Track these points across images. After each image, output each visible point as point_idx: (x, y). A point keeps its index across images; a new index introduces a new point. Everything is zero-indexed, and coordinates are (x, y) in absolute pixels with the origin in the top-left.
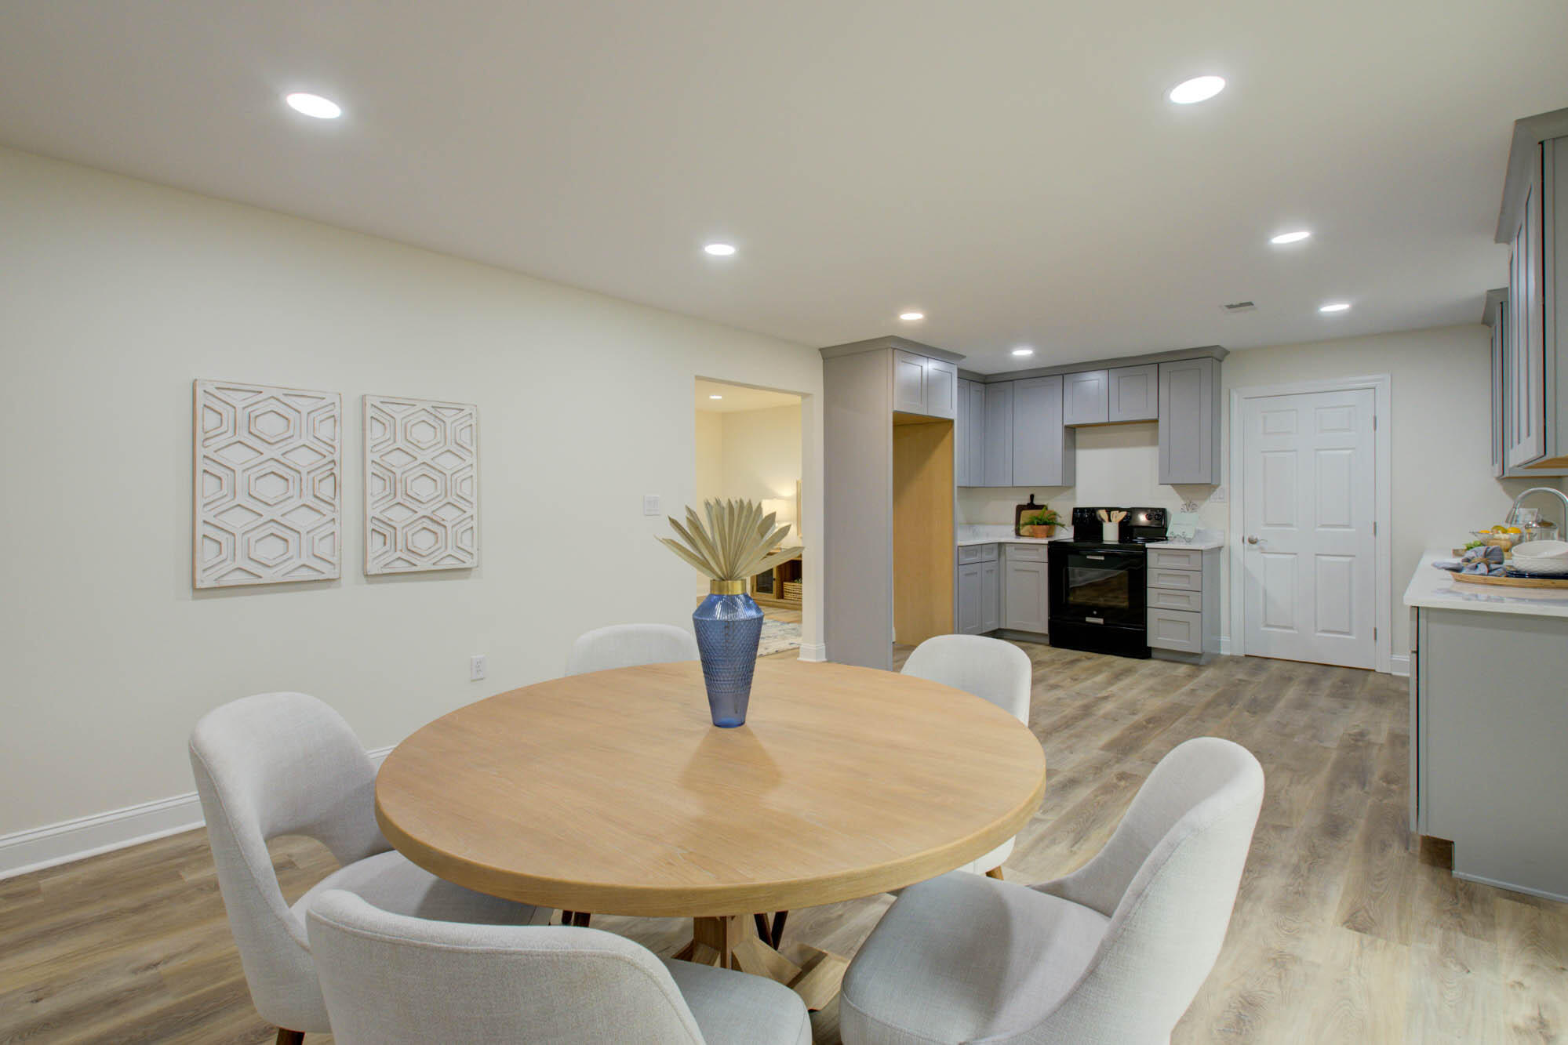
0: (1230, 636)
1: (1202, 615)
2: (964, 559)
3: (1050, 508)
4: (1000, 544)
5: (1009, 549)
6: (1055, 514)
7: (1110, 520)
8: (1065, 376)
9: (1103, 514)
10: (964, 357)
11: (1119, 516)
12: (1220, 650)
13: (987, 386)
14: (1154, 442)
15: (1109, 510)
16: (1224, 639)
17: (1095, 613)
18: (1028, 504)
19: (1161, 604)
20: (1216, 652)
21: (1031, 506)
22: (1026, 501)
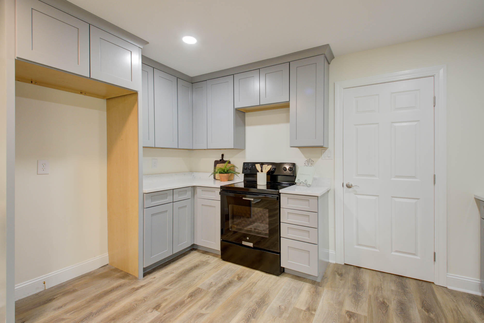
0: (335, 250)
1: (318, 246)
2: (149, 203)
3: (232, 163)
4: (194, 187)
5: (199, 190)
6: (234, 166)
7: (262, 171)
8: (234, 75)
9: (258, 167)
10: (147, 43)
11: (267, 168)
12: (328, 259)
13: (193, 84)
14: (288, 120)
15: (262, 164)
16: (331, 251)
17: (248, 238)
18: (220, 160)
19: (290, 235)
20: (327, 261)
21: (222, 161)
22: (219, 158)
